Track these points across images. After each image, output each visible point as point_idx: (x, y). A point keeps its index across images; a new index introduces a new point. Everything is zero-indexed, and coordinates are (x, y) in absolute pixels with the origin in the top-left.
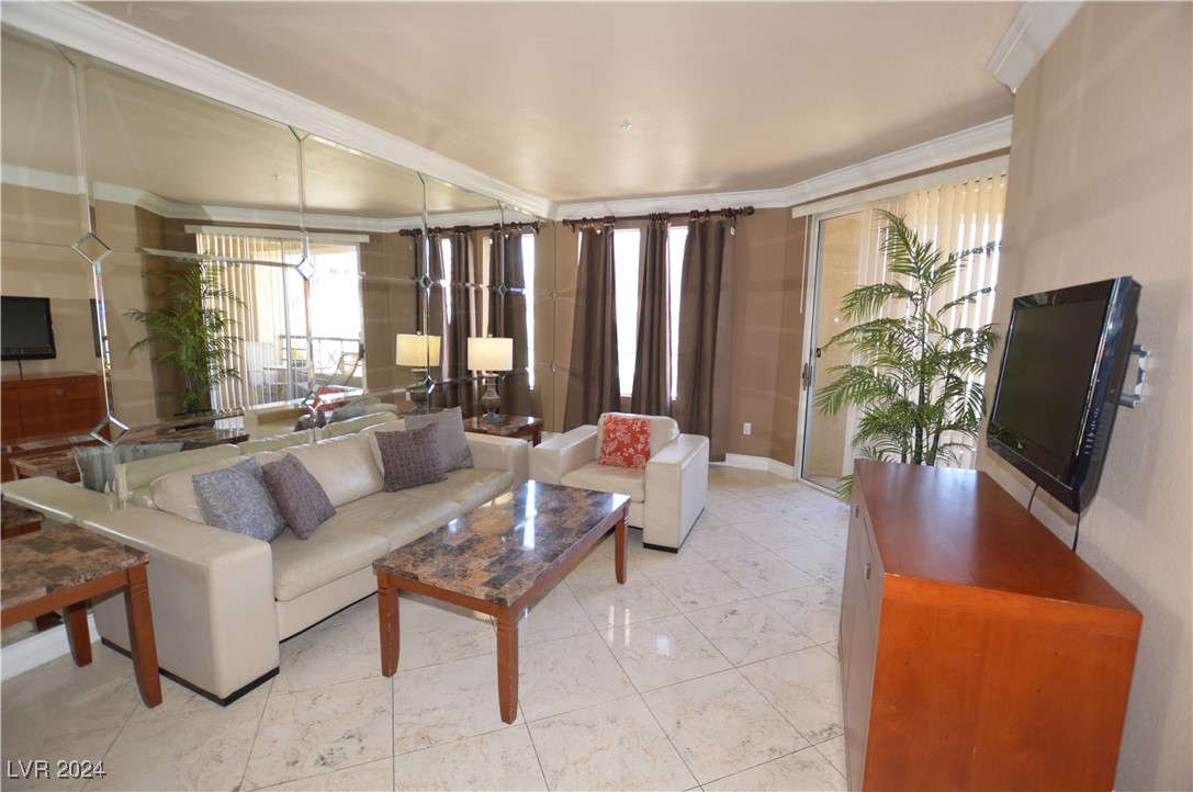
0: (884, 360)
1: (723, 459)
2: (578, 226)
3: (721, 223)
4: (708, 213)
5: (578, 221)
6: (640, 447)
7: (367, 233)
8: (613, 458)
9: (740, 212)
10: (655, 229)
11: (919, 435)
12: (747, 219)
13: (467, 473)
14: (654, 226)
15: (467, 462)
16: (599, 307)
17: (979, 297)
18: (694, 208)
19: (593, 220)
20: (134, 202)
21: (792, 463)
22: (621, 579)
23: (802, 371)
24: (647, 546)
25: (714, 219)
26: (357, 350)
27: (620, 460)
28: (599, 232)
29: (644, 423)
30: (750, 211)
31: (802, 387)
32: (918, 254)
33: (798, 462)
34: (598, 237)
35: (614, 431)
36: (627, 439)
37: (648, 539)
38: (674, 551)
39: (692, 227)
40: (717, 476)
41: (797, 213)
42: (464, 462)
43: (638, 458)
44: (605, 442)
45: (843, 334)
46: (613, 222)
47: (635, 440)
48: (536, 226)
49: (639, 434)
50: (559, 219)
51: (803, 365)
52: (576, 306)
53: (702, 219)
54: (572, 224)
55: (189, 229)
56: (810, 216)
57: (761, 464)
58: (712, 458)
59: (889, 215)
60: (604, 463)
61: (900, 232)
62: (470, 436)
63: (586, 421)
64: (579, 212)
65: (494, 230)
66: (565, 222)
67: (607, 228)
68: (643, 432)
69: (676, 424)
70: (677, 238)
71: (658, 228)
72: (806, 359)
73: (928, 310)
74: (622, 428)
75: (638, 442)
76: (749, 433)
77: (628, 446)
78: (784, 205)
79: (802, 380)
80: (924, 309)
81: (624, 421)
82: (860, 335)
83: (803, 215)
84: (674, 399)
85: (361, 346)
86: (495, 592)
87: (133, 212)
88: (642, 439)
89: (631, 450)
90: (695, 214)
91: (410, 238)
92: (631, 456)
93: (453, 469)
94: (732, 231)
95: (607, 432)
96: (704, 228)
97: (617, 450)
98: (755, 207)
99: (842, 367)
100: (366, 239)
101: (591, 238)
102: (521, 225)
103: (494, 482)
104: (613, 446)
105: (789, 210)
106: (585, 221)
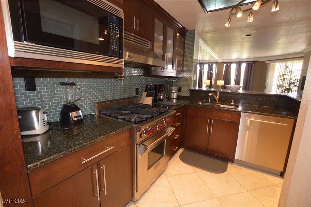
4: (249, 62)
9: (255, 61)
10: (239, 63)
17: (297, 76)
19: (228, 62)
23: (265, 86)
25: (251, 63)
30: (257, 61)
31: (265, 89)
34: (229, 65)
39: (247, 63)
41: (266, 62)
46: (231, 63)
48: (216, 63)
54: (224, 63)
56: (268, 63)
65: (209, 63)
70: (244, 65)
72: (266, 84)
90: (247, 62)
94: (254, 65)
96: (249, 64)
101: (227, 65)
102: (213, 63)
105: (264, 62)
106: (226, 62)
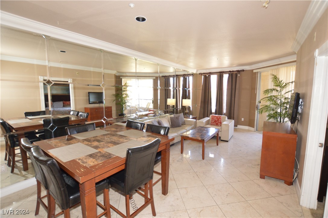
0: (272, 104)
1: (237, 126)
2: (202, 75)
3: (236, 73)
4: (233, 71)
5: (203, 74)
6: (219, 121)
7: (155, 77)
8: (214, 123)
9: (241, 71)
10: (220, 75)
11: (280, 119)
12: (242, 72)
13: (185, 125)
14: (220, 74)
15: (184, 124)
16: (207, 93)
18: (230, 70)
19: (206, 73)
20: (114, 73)
21: (254, 127)
22: (217, 145)
23: (256, 106)
24: (222, 140)
25: (235, 73)
26: (152, 102)
27: (215, 124)
28: (207, 76)
29: (220, 116)
30: (243, 71)
31: (256, 110)
32: (279, 83)
33: (255, 127)
34: (207, 78)
35: (214, 118)
36: (217, 120)
37: (222, 139)
38: (227, 141)
39: (229, 74)
40: (235, 130)
41: (254, 71)
42: (184, 123)
43: (219, 124)
44: (212, 120)
45: (263, 99)
46: (211, 73)
47: (218, 120)
48: (193, 75)
49: (219, 119)
50: (198, 73)
51: (256, 105)
52: (202, 93)
53: (232, 73)
54: (201, 74)
55: (121, 77)
56: (258, 72)
57: (246, 128)
58: (235, 126)
59: (273, 75)
60: (212, 125)
61: (275, 78)
62: (185, 119)
63: (207, 117)
64: (203, 72)
66: (199, 74)
67: (209, 75)
68: (220, 118)
69: (227, 117)
70: (226, 77)
71: (221, 75)
72: (257, 104)
73: (282, 94)
74: (216, 118)
75: (219, 120)
76: (243, 120)
77: (217, 121)
78: (251, 69)
79: (256, 108)
80: (281, 94)
81: (216, 116)
82: (267, 99)
83: (256, 72)
84: (225, 112)
85: (153, 101)
86: (202, 139)
87: (114, 75)
88: (220, 120)
89: (218, 122)
90: (230, 71)
91: (164, 77)
92: (217, 123)
93: (182, 125)
94: (239, 75)
95: (212, 118)
96: (232, 74)
97: (214, 122)
98: (244, 69)
99: (264, 105)
100: (155, 78)
101: (205, 77)
102: (189, 74)
103: (191, 127)
104: (214, 121)
105: (252, 70)
106: (204, 73)
